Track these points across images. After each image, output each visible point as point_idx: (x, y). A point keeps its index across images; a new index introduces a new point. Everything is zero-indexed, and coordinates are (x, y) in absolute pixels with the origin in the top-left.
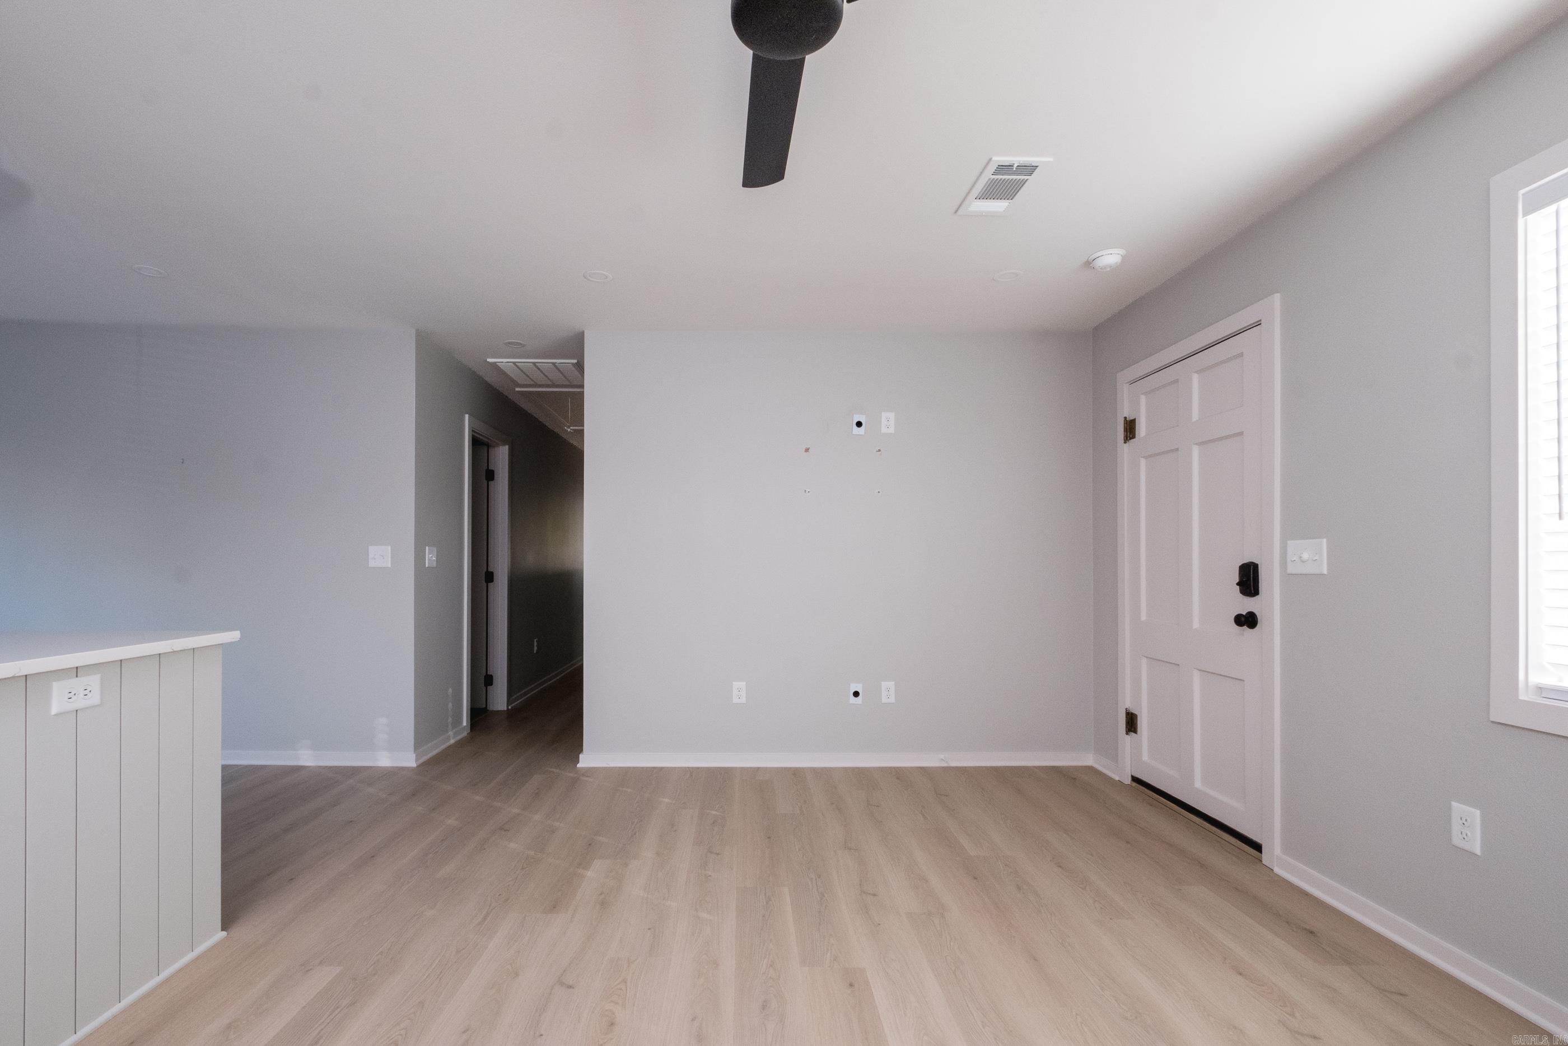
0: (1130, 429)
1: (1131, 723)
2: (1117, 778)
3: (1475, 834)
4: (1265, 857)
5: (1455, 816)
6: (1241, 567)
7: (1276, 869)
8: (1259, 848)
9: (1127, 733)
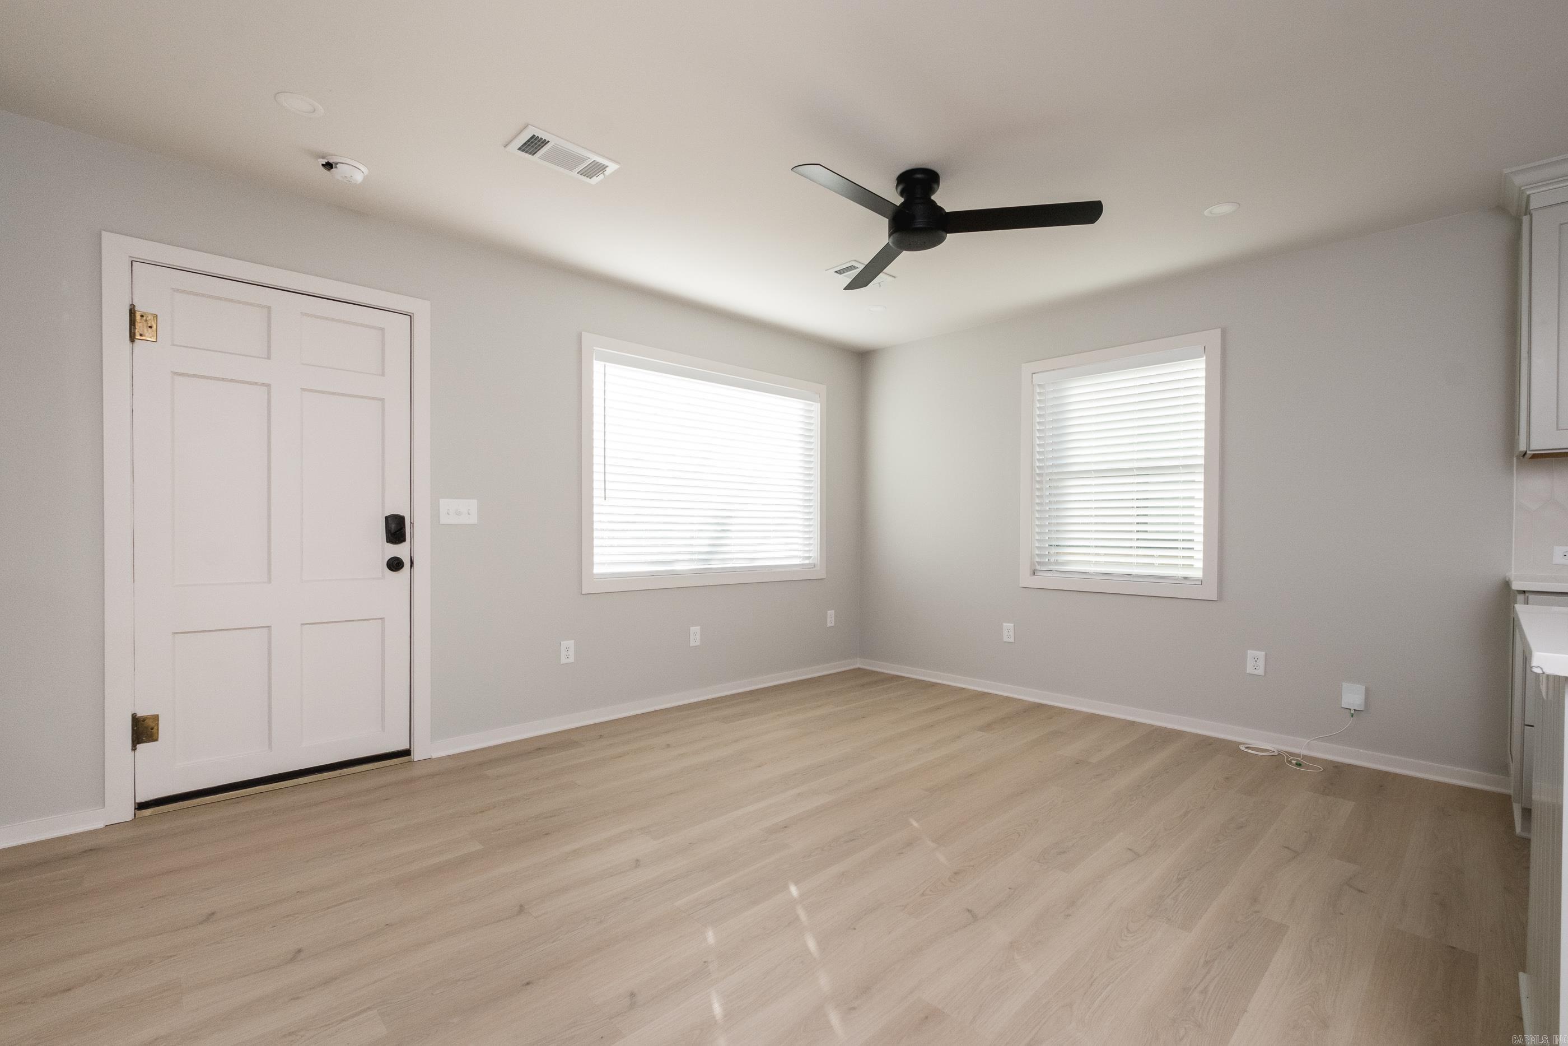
1: (142, 731)
2: (101, 825)
3: (572, 653)
4: (417, 755)
5: (563, 648)
6: (387, 518)
7: (435, 755)
8: (407, 753)
9: (134, 748)
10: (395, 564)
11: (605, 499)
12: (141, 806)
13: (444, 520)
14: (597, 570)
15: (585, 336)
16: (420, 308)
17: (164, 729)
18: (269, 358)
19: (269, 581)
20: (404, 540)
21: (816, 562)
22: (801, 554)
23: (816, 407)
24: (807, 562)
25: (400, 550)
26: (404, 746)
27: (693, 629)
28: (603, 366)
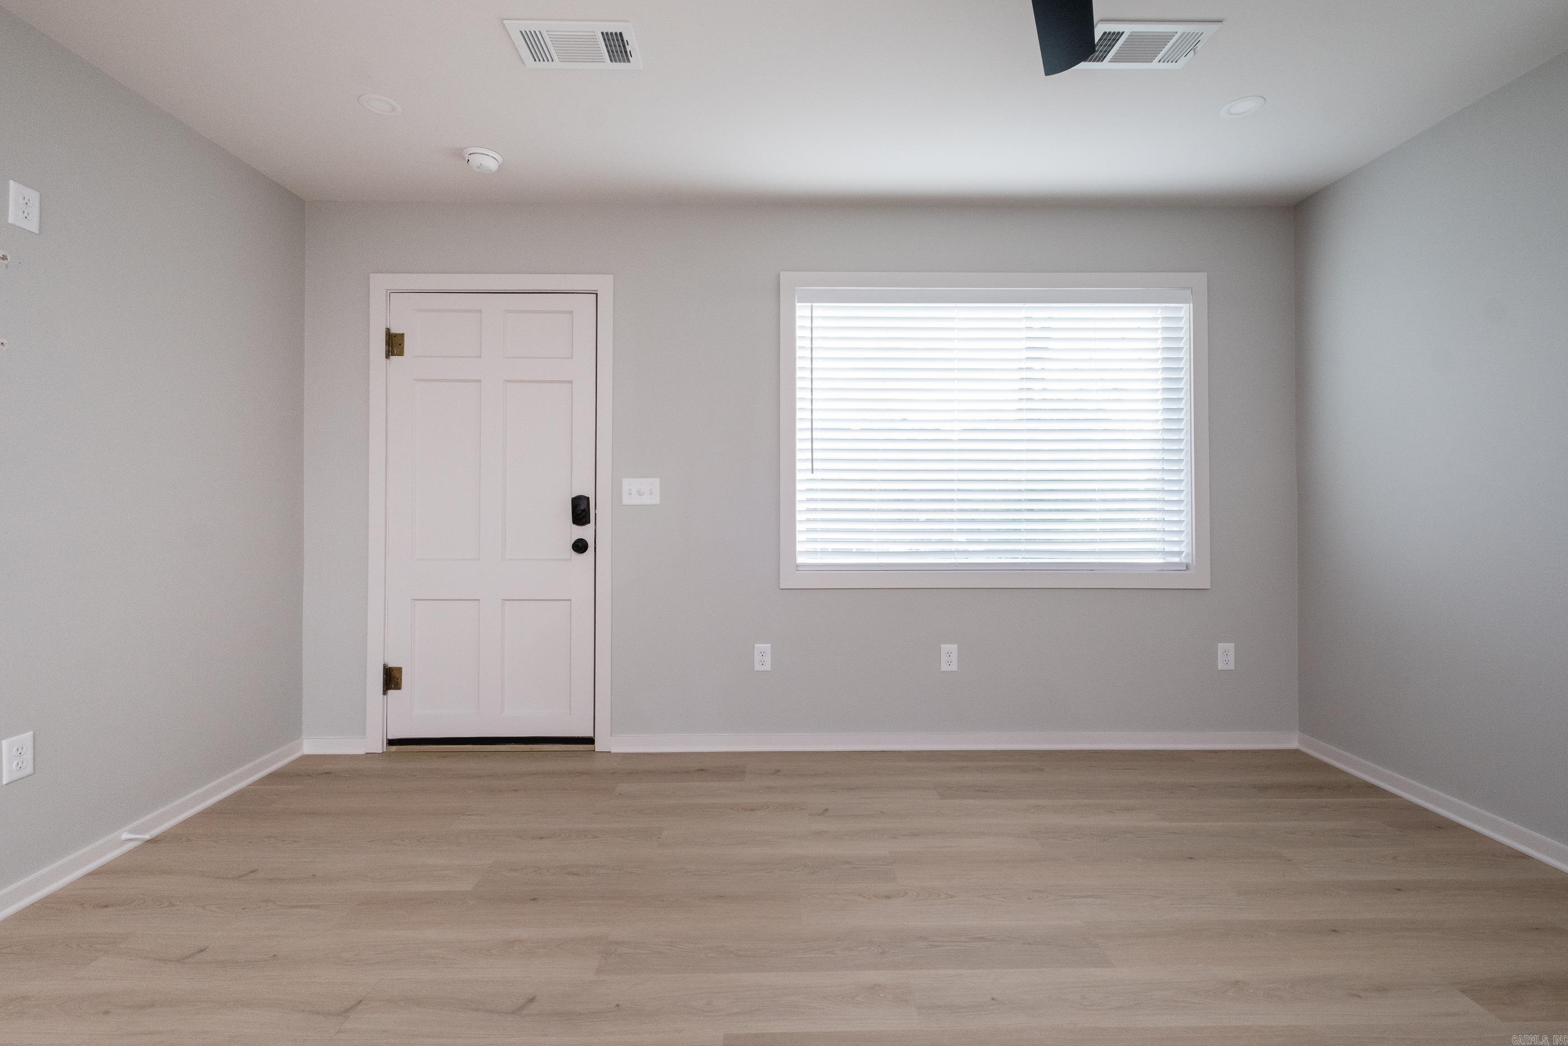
0: (394, 344)
1: (391, 679)
2: (361, 751)
3: (768, 659)
4: (599, 746)
5: (757, 651)
6: (570, 500)
7: (624, 750)
8: (590, 741)
9: (385, 693)
10: (580, 546)
11: (812, 473)
12: (391, 742)
13: (626, 500)
14: (800, 559)
15: (784, 275)
16: (607, 284)
17: (405, 679)
19: (479, 558)
20: (588, 522)
21: (1189, 561)
22: (1160, 547)
23: (1183, 312)
24: (1176, 560)
25: (584, 532)
26: (588, 733)
27: (945, 647)
28: (810, 308)
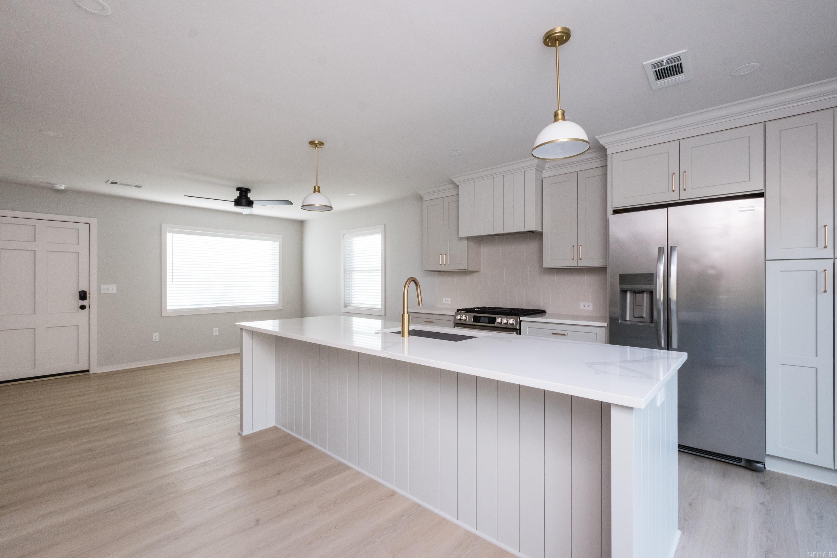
3: (158, 338)
4: (91, 372)
5: (153, 336)
6: (80, 292)
7: (99, 372)
8: (88, 371)
10: (83, 307)
11: (173, 282)
13: (103, 292)
14: (168, 308)
15: (163, 225)
16: (94, 222)
18: (35, 242)
19: (35, 313)
20: (86, 299)
21: (277, 303)
22: (271, 300)
23: (277, 244)
24: (274, 303)
25: (85, 303)
26: (86, 368)
27: (214, 329)
28: (171, 235)
